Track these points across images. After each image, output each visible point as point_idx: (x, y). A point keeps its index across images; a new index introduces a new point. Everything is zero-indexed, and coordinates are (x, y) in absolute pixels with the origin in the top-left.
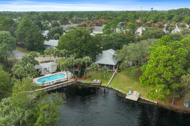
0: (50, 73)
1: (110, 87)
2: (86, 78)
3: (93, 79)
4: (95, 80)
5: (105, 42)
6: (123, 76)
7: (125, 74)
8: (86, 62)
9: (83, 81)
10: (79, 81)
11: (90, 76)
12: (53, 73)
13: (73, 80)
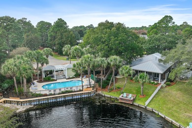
0: (65, 78)
1: (149, 108)
2: (111, 90)
3: (123, 93)
4: (125, 95)
5: (150, 44)
6: (175, 92)
7: (180, 90)
8: (112, 63)
9: (106, 94)
10: (100, 92)
11: (119, 88)
12: (69, 78)
13: (91, 90)
